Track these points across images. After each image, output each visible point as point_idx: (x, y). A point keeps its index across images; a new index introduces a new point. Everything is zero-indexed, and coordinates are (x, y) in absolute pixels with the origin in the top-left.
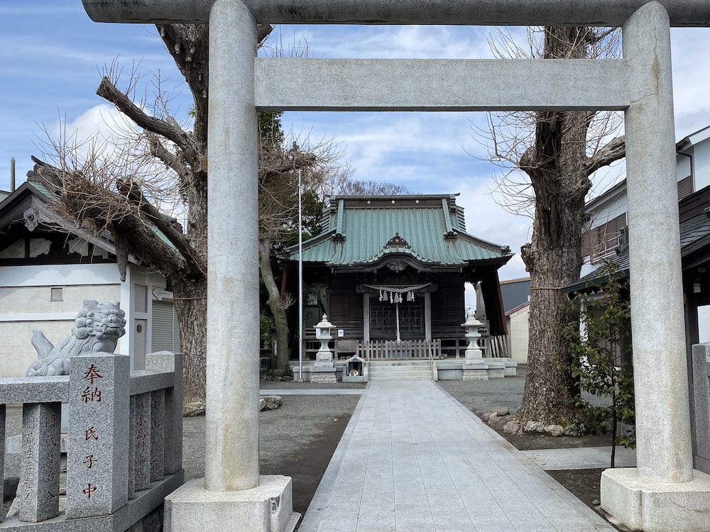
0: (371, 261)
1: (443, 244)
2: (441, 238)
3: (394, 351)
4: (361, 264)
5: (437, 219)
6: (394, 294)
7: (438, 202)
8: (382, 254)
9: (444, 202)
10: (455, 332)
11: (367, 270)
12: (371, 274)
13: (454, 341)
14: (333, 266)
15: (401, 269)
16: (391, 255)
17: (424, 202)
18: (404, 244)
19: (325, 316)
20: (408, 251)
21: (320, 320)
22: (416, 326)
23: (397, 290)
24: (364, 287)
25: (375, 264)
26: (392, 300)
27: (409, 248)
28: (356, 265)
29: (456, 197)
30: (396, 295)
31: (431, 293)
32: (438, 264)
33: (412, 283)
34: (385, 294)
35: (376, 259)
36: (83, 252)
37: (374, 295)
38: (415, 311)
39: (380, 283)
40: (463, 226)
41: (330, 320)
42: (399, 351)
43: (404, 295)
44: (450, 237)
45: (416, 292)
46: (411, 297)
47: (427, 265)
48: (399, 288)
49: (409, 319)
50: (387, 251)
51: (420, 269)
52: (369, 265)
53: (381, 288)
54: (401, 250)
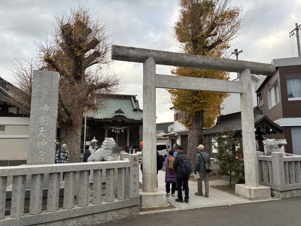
0: (110, 118)
1: (133, 113)
2: (132, 110)
3: (116, 150)
4: (107, 119)
5: (130, 103)
6: (117, 130)
7: (129, 97)
8: (114, 115)
9: (132, 98)
10: (136, 143)
11: (109, 121)
12: (109, 122)
13: (136, 147)
14: (96, 119)
15: (121, 121)
16: (118, 116)
17: (125, 97)
18: (122, 112)
19: (94, 137)
20: (123, 115)
21: (93, 139)
22: (122, 141)
23: (118, 128)
24: (106, 127)
25: (112, 119)
26: (116, 132)
27: (124, 114)
28: (105, 119)
29: (136, 96)
30: (118, 130)
31: (130, 130)
32: (134, 120)
33: (123, 126)
34: (114, 129)
35: (112, 117)
36: (15, 112)
37: (110, 130)
38: (122, 136)
39: (112, 125)
40: (139, 107)
41: (96, 139)
42: (118, 150)
43: (121, 130)
44: (135, 110)
45: (124, 130)
46: (123, 131)
47: (130, 120)
48: (119, 127)
49: (120, 138)
50: (116, 115)
51: (127, 121)
52: (109, 119)
53: (112, 127)
54: (121, 114)
